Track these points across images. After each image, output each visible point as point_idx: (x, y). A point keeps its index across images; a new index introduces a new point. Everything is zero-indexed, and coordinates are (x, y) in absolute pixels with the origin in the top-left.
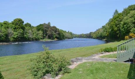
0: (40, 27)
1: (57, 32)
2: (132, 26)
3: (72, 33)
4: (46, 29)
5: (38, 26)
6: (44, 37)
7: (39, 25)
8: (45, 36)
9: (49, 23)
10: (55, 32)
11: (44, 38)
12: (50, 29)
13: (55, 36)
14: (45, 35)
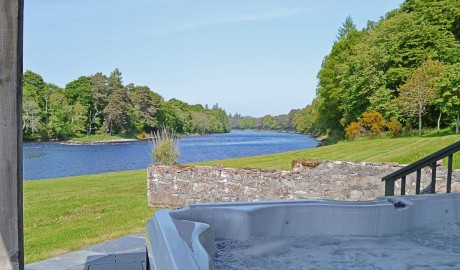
0: (78, 89)
1: (149, 110)
2: (377, 79)
3: (224, 113)
4: (100, 95)
5: (69, 86)
6: (94, 125)
7: (75, 82)
8: (98, 123)
9: (117, 72)
10: (143, 109)
11: (93, 132)
12: (114, 96)
13: (140, 125)
14: (97, 120)
